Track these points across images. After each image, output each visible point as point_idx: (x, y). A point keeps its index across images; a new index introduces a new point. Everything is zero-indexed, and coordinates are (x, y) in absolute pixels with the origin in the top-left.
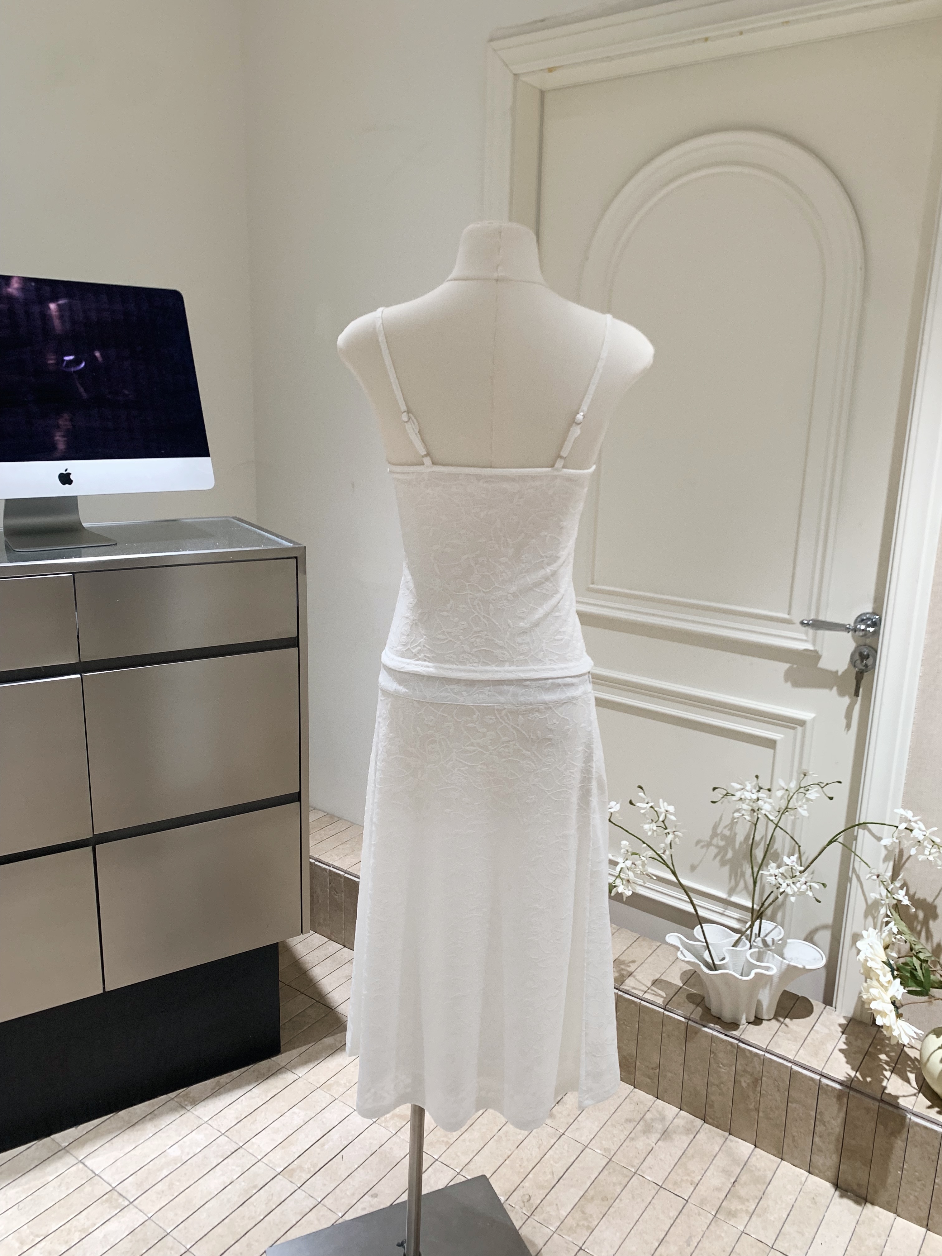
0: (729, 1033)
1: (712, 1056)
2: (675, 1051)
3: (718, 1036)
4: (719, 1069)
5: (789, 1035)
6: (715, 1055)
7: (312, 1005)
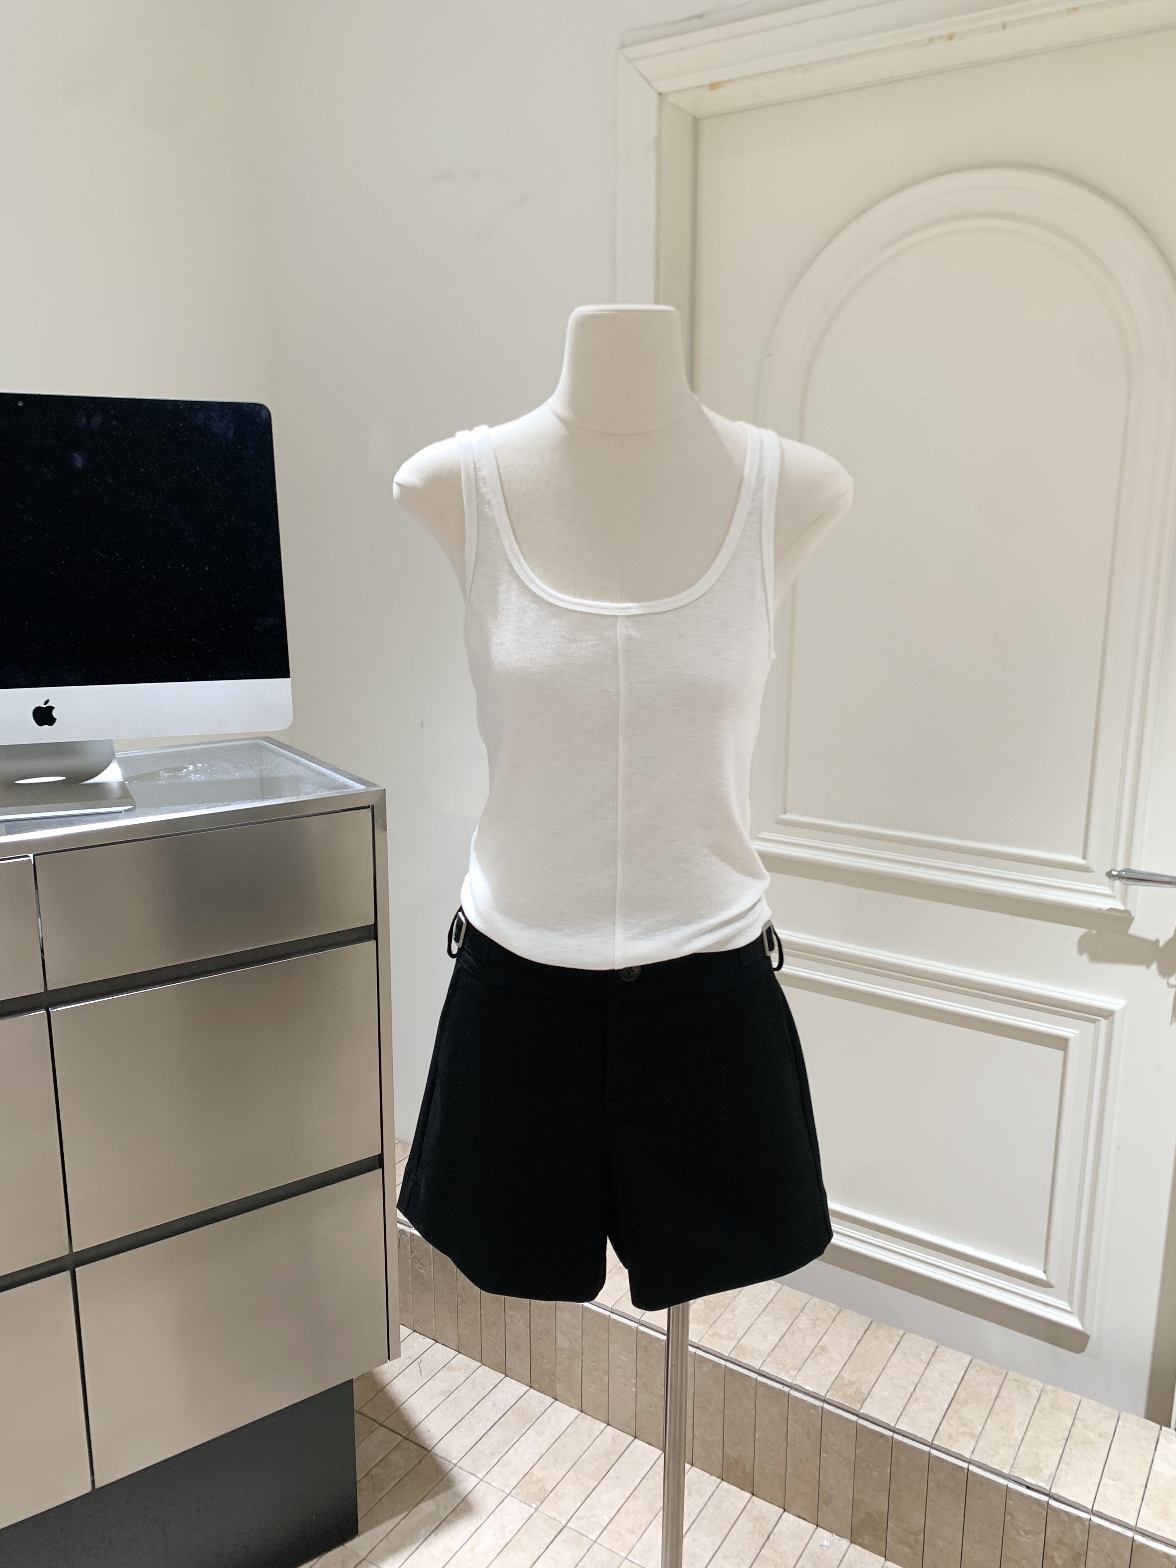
1: (1007, 1518)
2: (949, 1509)
3: (1016, 1490)
4: (1019, 1538)
5: (1120, 1483)
6: (1013, 1517)
7: (398, 1444)
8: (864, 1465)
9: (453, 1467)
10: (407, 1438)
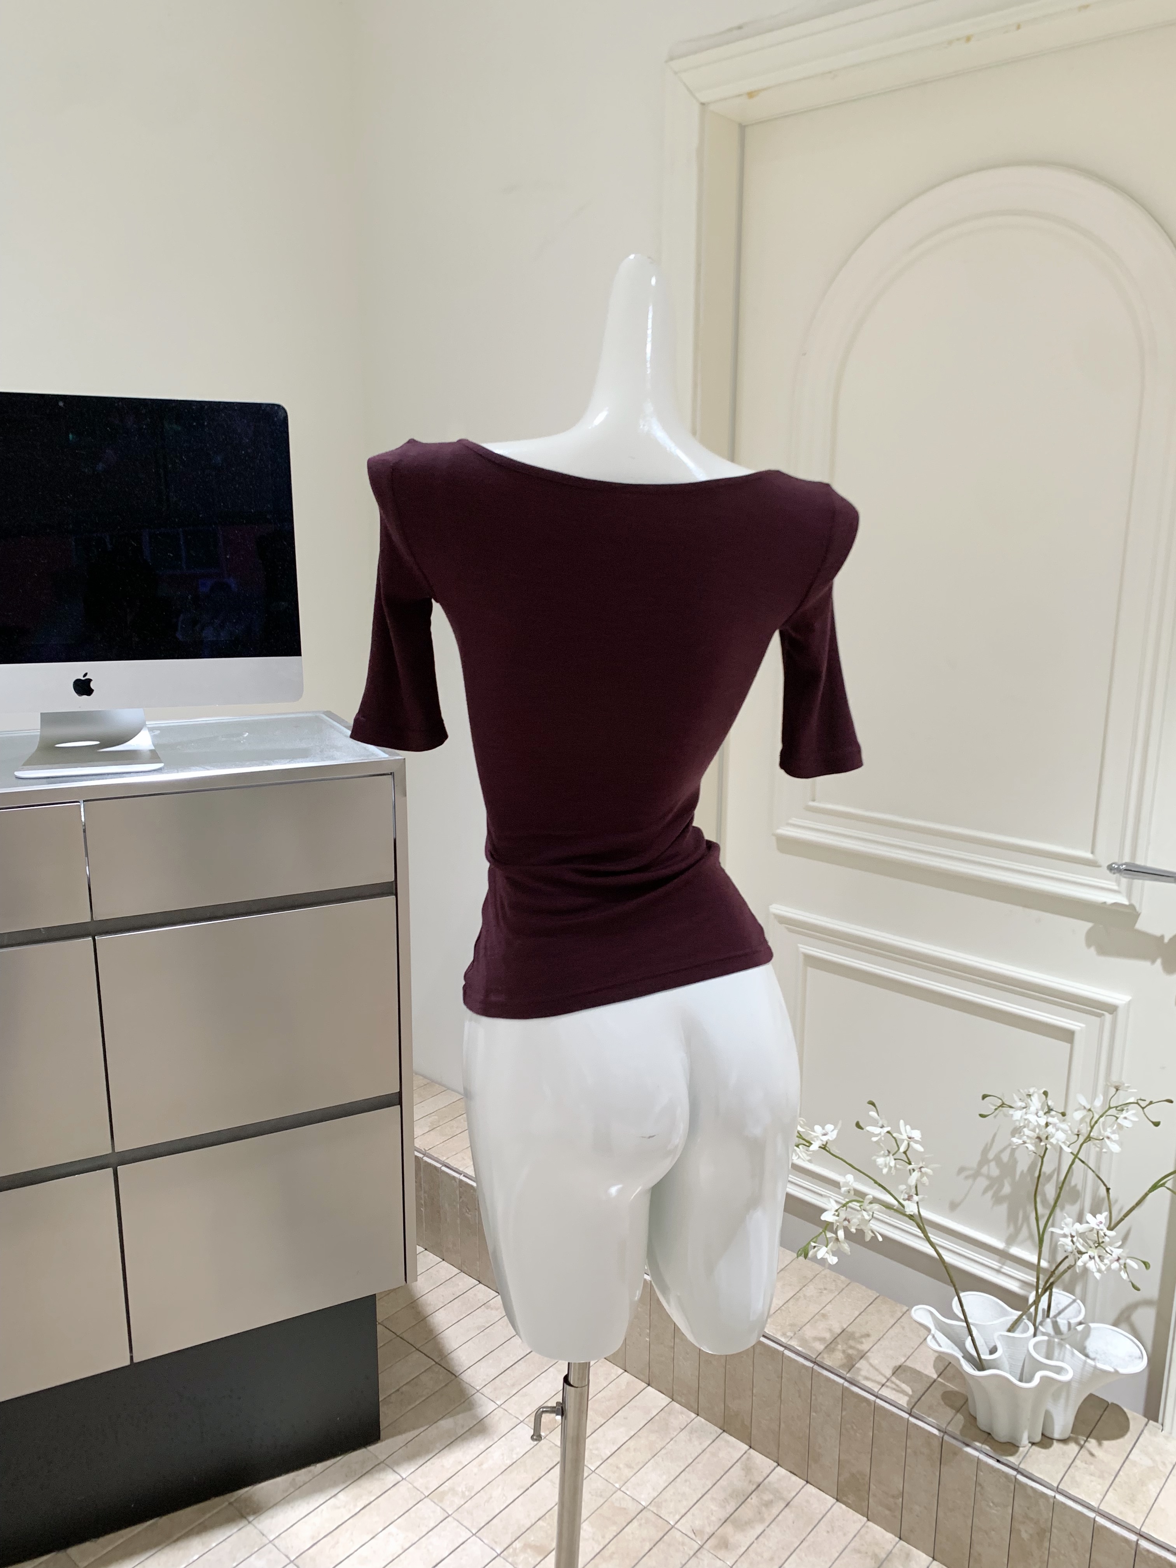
0: (1003, 1459)
1: (977, 1489)
2: (925, 1475)
3: (986, 1462)
4: (989, 1510)
5: (1092, 1467)
6: (982, 1488)
7: (430, 1368)
8: (849, 1426)
9: (476, 1393)
10: (439, 1363)
